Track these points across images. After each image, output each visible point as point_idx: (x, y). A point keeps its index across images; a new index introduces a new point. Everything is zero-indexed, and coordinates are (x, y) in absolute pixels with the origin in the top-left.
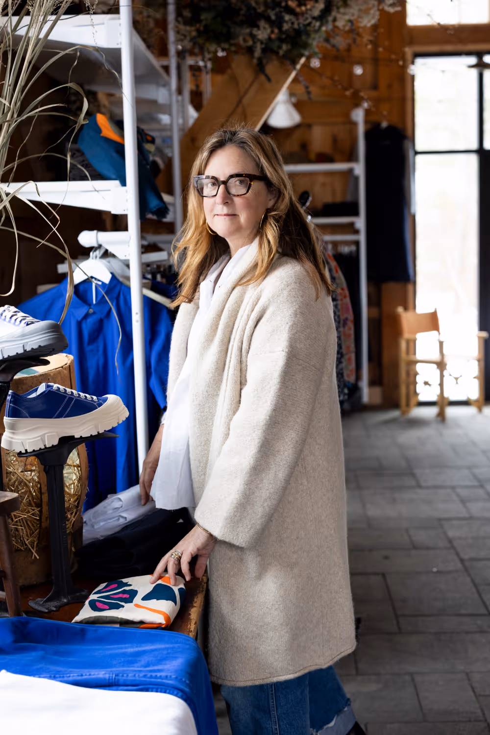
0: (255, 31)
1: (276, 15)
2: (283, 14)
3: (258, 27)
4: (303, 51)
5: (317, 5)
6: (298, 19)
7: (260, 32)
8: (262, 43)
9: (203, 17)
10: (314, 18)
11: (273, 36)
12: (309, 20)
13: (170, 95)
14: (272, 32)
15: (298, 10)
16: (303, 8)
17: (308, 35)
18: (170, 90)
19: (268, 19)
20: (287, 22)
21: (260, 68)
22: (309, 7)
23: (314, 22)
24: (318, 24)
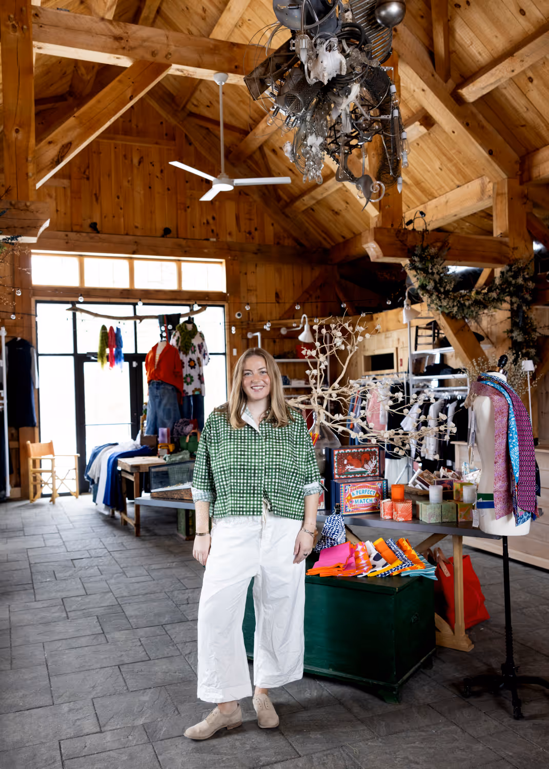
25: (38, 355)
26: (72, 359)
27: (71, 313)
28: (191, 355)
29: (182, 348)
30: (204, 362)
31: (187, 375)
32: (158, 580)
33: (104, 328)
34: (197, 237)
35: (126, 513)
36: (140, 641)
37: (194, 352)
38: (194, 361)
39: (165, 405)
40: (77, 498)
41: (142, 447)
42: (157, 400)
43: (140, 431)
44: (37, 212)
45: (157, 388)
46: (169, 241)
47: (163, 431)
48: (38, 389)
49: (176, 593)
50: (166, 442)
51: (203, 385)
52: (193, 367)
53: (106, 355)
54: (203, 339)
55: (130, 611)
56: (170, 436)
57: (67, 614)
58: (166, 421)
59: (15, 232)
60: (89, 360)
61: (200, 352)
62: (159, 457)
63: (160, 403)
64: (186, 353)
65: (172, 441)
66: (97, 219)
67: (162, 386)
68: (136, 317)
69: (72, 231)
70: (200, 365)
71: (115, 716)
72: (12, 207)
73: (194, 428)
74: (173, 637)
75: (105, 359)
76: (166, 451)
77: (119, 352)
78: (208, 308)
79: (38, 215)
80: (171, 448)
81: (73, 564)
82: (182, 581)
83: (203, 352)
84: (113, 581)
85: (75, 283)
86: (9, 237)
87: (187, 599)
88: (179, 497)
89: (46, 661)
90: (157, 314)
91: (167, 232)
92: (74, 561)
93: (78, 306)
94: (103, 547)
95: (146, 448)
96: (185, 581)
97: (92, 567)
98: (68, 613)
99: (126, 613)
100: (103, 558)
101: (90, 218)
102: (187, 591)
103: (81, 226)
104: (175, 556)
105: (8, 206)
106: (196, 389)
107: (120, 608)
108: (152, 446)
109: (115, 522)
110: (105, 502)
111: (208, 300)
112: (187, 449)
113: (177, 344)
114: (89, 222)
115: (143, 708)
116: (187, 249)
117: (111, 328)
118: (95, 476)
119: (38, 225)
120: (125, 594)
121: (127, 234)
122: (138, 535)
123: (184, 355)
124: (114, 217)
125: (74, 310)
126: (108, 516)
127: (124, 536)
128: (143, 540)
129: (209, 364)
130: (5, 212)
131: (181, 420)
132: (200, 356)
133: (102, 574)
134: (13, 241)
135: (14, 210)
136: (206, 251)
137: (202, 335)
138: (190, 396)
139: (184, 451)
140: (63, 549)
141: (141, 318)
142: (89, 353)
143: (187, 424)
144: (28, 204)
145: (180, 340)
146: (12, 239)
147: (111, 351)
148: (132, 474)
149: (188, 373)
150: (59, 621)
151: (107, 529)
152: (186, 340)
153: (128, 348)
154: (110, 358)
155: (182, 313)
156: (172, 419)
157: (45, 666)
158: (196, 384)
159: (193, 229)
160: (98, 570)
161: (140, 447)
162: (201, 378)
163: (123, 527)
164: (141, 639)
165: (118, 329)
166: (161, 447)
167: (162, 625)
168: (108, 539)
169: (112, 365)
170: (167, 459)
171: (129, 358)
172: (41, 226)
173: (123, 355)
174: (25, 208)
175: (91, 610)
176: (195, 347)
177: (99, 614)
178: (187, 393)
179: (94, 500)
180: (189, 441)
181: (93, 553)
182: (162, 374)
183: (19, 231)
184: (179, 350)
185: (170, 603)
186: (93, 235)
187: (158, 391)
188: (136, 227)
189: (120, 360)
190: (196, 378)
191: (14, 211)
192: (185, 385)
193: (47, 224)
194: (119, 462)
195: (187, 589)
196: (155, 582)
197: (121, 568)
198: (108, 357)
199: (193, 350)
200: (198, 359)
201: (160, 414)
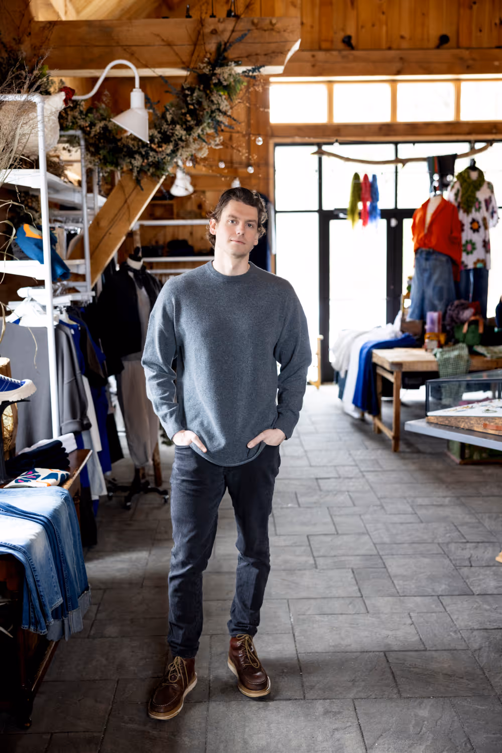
0: (133, 161)
1: (145, 151)
2: (149, 152)
3: (135, 158)
4: (163, 172)
5: (169, 147)
6: (157, 155)
7: (135, 162)
8: (137, 167)
9: (101, 152)
10: (167, 155)
11: (144, 164)
12: (164, 156)
13: (83, 198)
14: (143, 161)
15: (157, 149)
16: (160, 149)
17: (164, 163)
18: (82, 195)
19: (140, 153)
20: (151, 156)
21: (138, 182)
22: (163, 148)
23: (167, 157)
24: (169, 158)
25: (276, 212)
26: (316, 215)
27: (316, 157)
28: (475, 215)
29: (461, 205)
30: (491, 223)
31: (467, 242)
32: (428, 522)
33: (356, 176)
34: (485, 45)
35: (380, 419)
36: (410, 617)
37: (478, 209)
38: (478, 222)
39: (436, 282)
40: (318, 388)
41: (403, 336)
42: (426, 275)
43: (400, 313)
44: (285, 31)
45: (427, 259)
46: (446, 54)
47: (432, 316)
48: (275, 255)
49: (453, 547)
50: (436, 329)
51: (488, 255)
52: (476, 230)
53: (358, 211)
54: (492, 192)
55: (395, 566)
56: (441, 322)
57: (315, 561)
58: (436, 302)
59: (257, 60)
60: (337, 217)
61: (487, 209)
62: (426, 350)
63: (430, 278)
64: (467, 211)
65: (443, 329)
66: (351, 31)
67: (434, 257)
68: (397, 160)
69: (320, 49)
70: (486, 228)
71: (384, 735)
72: (253, 28)
73: (474, 314)
74: (454, 617)
75: (357, 217)
76: (435, 343)
77: (374, 207)
78: (495, 145)
79: (286, 34)
80: (442, 339)
81: (319, 486)
82: (460, 528)
83: (490, 210)
84: (368, 517)
85: (321, 118)
86: (250, 68)
87: (470, 559)
88: (467, 427)
89: (293, 628)
90: (425, 156)
91: (444, 40)
92: (320, 481)
93: (325, 148)
94: (353, 463)
95: (408, 337)
96: (464, 529)
97: (340, 492)
98: (316, 559)
99: (390, 570)
100: (353, 480)
101: (343, 30)
102: (468, 545)
103: (332, 42)
104: (447, 487)
105: (249, 26)
106: (478, 261)
107: (380, 561)
108: (415, 335)
109: (366, 427)
110: (355, 402)
111: (496, 133)
112: (463, 342)
113: (456, 199)
114: (341, 35)
115: (421, 729)
116: (470, 62)
117: (366, 177)
118: (341, 369)
119: (286, 49)
120: (386, 540)
121: (390, 48)
122: (396, 450)
123: (465, 215)
124: (373, 25)
125: (320, 153)
126: (356, 419)
127: (378, 449)
128: (403, 458)
129: (498, 225)
130: (246, 35)
131: (456, 303)
132: (487, 215)
133: (354, 505)
134: (255, 74)
135: (255, 31)
136: (497, 63)
137: (490, 186)
138: (470, 270)
139: (461, 345)
140: (304, 462)
141: (404, 162)
142: (336, 210)
143: (464, 307)
144: (274, 21)
145: (460, 194)
146: (254, 70)
147: (365, 206)
148: (392, 373)
149: (469, 238)
150: (305, 569)
151: (356, 438)
152: (469, 193)
153: (385, 202)
154: (362, 215)
155: (459, 153)
156: (444, 301)
157: (292, 634)
158: (479, 253)
159: (479, 34)
160: (348, 497)
161: (400, 335)
162: (486, 245)
163: (377, 436)
164: (412, 614)
165: (374, 177)
166: (429, 338)
167: (438, 596)
168: (359, 453)
169: (365, 223)
170: (438, 355)
171: (387, 214)
172: (289, 50)
173: (379, 212)
174: (270, 27)
175: (343, 558)
176: (480, 203)
177: (355, 567)
178: (466, 266)
179: (341, 396)
180: (468, 331)
181: (342, 471)
182: (434, 241)
183: (262, 59)
184: (459, 206)
185: (447, 562)
186: (345, 53)
187: (428, 263)
188: (402, 37)
189: (375, 217)
190: (479, 245)
191: (256, 33)
192: (464, 255)
193: (296, 47)
194: (374, 355)
195: (468, 542)
196: (422, 525)
197: (379, 499)
198: (360, 214)
199: (477, 206)
200: (484, 219)
201: (429, 292)
